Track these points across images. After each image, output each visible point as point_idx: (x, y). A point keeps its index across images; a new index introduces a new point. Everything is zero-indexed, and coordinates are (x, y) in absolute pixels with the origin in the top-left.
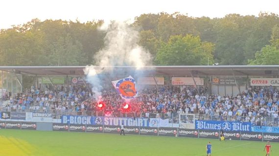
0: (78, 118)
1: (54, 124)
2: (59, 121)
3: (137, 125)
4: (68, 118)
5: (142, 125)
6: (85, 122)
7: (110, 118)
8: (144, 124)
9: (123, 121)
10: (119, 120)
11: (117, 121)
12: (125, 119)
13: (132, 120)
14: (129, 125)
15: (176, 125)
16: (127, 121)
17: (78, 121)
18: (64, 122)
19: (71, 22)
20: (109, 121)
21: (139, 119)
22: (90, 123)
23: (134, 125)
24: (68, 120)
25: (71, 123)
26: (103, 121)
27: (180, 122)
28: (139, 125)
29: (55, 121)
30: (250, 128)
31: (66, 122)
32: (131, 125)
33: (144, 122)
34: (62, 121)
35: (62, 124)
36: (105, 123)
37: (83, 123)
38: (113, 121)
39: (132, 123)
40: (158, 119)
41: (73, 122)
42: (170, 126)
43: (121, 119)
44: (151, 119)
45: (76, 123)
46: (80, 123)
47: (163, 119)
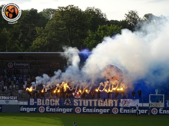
0: (46, 101)
1: (21, 106)
2: (26, 103)
3: (107, 105)
4: (36, 100)
5: (112, 105)
6: (54, 103)
7: (79, 100)
8: (114, 105)
9: (93, 102)
10: (89, 102)
11: (87, 102)
12: (95, 101)
13: (102, 101)
14: (99, 105)
15: (146, 105)
16: (97, 102)
17: (46, 103)
18: (31, 104)
20: (79, 102)
21: (110, 101)
22: (58, 104)
23: (104, 106)
24: (35, 102)
25: (38, 104)
26: (73, 103)
27: (150, 102)
28: (109, 105)
29: (21, 103)
31: (33, 104)
32: (102, 105)
33: (114, 102)
34: (29, 103)
35: (29, 106)
36: (75, 104)
37: (51, 105)
38: (82, 102)
39: (102, 104)
40: (128, 100)
41: (40, 104)
42: (141, 105)
43: (91, 101)
44: (122, 100)
45: (43, 104)
46: (48, 104)
47: (134, 99)
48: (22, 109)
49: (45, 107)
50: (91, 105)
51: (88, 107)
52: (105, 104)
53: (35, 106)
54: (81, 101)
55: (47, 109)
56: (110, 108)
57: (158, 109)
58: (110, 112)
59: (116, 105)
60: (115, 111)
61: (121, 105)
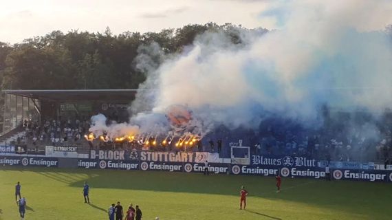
0: (109, 154)
1: (79, 159)
2: (86, 156)
3: (180, 161)
4: (97, 153)
5: (186, 161)
6: (118, 157)
8: (188, 160)
9: (163, 156)
10: (158, 155)
11: (157, 156)
12: (166, 154)
13: (174, 155)
14: (171, 160)
15: (227, 161)
16: (168, 156)
17: (109, 157)
18: (92, 157)
19: (100, 36)
20: (147, 155)
21: (183, 154)
22: (123, 158)
23: (176, 161)
24: (97, 155)
25: (100, 158)
26: (139, 156)
27: (232, 157)
28: (183, 161)
29: (82, 156)
30: (316, 163)
31: (95, 157)
32: (173, 160)
33: (188, 156)
34: (90, 156)
35: (89, 160)
36: (142, 158)
37: (115, 159)
38: (151, 155)
39: (174, 158)
40: (205, 153)
41: (103, 158)
42: (220, 161)
43: (161, 154)
44: (197, 153)
45: (106, 158)
46: (112, 158)
47: (212, 152)
48: (81, 164)
49: (107, 161)
50: (161, 160)
51: (158, 163)
52: (177, 159)
53: (97, 160)
54: (149, 153)
55: (109, 164)
56: (183, 164)
57: (241, 166)
58: (182, 169)
59: (191, 161)
60: (188, 169)
61: (197, 160)
